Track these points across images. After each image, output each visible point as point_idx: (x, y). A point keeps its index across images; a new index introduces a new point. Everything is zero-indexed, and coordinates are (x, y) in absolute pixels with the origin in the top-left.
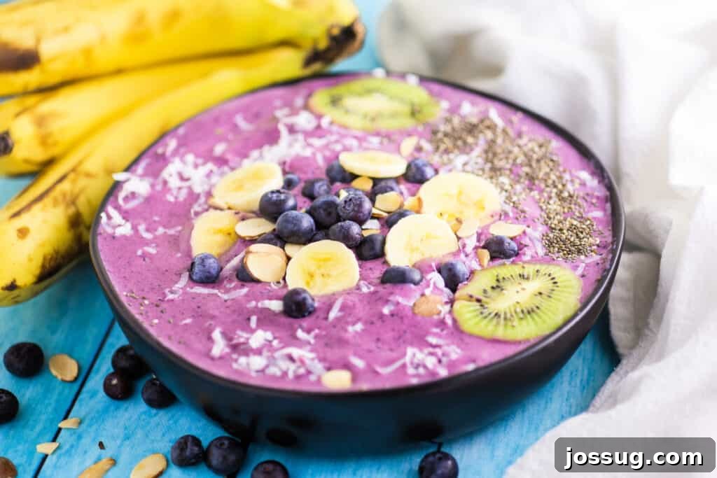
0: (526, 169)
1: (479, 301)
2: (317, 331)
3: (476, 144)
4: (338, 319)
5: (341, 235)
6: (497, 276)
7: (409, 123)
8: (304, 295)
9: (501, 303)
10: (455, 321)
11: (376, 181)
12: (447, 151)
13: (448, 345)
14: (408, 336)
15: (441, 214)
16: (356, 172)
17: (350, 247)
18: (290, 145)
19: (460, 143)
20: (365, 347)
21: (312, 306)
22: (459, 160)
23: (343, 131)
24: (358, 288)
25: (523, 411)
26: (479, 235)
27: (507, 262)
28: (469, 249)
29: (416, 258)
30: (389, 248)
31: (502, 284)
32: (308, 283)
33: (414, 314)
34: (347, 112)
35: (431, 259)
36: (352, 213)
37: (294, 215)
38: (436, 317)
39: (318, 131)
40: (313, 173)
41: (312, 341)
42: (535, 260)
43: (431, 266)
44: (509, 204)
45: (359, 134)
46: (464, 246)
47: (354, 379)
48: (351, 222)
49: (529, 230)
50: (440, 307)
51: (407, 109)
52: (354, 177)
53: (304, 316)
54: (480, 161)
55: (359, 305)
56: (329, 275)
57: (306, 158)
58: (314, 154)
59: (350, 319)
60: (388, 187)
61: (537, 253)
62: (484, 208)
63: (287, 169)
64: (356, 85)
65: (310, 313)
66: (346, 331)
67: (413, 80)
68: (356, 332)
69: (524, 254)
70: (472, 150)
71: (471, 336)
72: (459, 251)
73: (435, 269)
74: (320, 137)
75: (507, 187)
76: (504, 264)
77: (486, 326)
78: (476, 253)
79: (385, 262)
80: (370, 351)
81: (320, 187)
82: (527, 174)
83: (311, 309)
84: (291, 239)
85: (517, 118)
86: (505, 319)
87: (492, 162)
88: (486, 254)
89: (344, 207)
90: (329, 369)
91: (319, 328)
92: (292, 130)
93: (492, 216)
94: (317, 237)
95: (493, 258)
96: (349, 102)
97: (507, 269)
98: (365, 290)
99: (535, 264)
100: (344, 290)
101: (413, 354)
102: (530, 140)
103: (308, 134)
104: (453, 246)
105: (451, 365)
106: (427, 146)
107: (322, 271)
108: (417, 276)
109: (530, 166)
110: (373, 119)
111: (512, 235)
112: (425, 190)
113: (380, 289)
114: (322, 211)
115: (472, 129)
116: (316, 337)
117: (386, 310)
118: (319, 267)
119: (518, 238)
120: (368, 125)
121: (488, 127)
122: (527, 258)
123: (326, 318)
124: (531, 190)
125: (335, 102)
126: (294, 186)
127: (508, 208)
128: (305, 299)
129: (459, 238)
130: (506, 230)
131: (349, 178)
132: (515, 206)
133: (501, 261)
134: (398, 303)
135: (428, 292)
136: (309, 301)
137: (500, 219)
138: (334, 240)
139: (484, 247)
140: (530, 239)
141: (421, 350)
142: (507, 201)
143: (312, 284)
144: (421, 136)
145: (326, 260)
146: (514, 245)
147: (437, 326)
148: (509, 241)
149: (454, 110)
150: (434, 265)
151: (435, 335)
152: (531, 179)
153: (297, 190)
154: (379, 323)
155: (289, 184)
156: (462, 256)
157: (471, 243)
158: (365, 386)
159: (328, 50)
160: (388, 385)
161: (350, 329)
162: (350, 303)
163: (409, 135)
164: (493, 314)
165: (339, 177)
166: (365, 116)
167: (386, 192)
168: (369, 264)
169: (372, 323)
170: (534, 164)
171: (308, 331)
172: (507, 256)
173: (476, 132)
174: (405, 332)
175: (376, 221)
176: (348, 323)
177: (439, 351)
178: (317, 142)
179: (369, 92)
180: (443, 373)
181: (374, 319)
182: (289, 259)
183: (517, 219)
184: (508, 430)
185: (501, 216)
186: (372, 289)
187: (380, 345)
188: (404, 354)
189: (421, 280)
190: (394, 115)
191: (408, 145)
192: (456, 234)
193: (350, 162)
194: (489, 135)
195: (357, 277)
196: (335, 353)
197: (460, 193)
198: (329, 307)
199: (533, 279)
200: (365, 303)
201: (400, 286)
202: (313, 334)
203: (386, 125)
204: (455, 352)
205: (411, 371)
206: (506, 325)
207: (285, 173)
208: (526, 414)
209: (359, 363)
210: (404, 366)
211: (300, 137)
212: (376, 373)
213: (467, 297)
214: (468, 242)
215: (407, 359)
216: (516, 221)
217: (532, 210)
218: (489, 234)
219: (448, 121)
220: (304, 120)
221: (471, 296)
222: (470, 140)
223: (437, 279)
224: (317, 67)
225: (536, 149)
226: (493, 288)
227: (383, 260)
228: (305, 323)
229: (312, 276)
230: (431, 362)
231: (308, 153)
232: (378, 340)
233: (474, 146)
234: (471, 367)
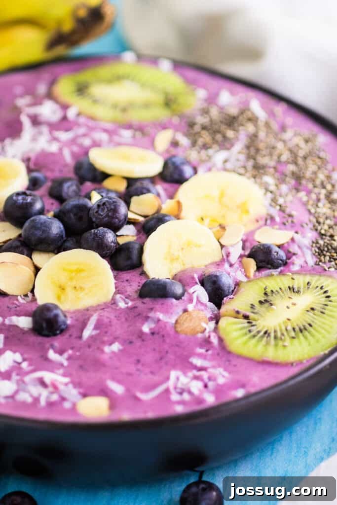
0: (292, 167)
1: (246, 317)
2: (70, 352)
3: (237, 139)
4: (92, 337)
5: (95, 244)
6: (265, 289)
7: (161, 114)
8: (55, 312)
9: (270, 320)
10: (221, 340)
11: (131, 181)
12: (205, 147)
13: (214, 367)
14: (171, 356)
15: (202, 219)
16: (108, 171)
17: (103, 257)
18: (34, 139)
19: (219, 137)
20: (124, 370)
21: (65, 323)
22: (219, 156)
23: (91, 123)
24: (114, 302)
25: (291, 434)
26: (244, 242)
27: (275, 272)
28: (234, 258)
29: (177, 268)
30: (147, 257)
31: (270, 298)
32: (59, 298)
33: (176, 332)
34: (95, 101)
35: (193, 270)
36: (106, 219)
37: (42, 221)
38: (200, 335)
39: (64, 123)
40: (61, 171)
41: (66, 363)
42: (304, 270)
43: (193, 278)
44: (275, 207)
45: (108, 126)
46: (228, 255)
47: (112, 407)
48: (106, 229)
49: (297, 237)
50: (204, 325)
51: (159, 98)
52: (106, 176)
53: (55, 335)
54: (242, 157)
55: (115, 321)
56: (81, 288)
57: (53, 154)
58: (61, 150)
59: (106, 339)
60: (143, 188)
61: (307, 263)
62: (247, 212)
63: (32, 166)
64: (105, 71)
65: (62, 331)
66: (102, 351)
67: (166, 65)
68: (113, 353)
69: (293, 264)
70: (232, 145)
71: (239, 357)
72: (223, 261)
73: (198, 282)
74: (67, 130)
75: (272, 188)
76: (272, 275)
77: (256, 346)
78: (241, 262)
79: (143, 273)
80: (130, 374)
81: (69, 187)
82: (293, 173)
83: (63, 327)
84: (39, 247)
85: (280, 109)
86: (276, 338)
87: (254, 159)
88: (252, 264)
89: (97, 212)
90: (84, 395)
91: (72, 348)
92: (36, 121)
93: (257, 221)
94: (68, 244)
95: (259, 268)
96: (97, 90)
97: (275, 281)
98: (122, 305)
99: (306, 274)
100: (99, 305)
101: (177, 378)
102: (296, 135)
103: (54, 127)
104: (216, 254)
105: (219, 391)
106: (184, 141)
107: (74, 283)
108: (178, 290)
109: (295, 163)
110: (124, 110)
111: (279, 242)
112: (184, 191)
113: (139, 303)
114: (72, 215)
115: (232, 122)
116: (69, 358)
117: (146, 329)
118: (71, 279)
119: (286, 245)
120: (118, 116)
121: (250, 120)
122: (296, 268)
123: (80, 337)
124: (298, 190)
125: (82, 90)
126: (41, 186)
127: (275, 212)
128: (56, 316)
129: (222, 246)
130: (273, 237)
131: (99, 177)
132: (282, 210)
133: (268, 272)
134: (159, 320)
135: (190, 307)
136: (61, 318)
137: (266, 224)
138: (87, 249)
139: (249, 256)
140: (299, 247)
141: (185, 374)
142: (273, 204)
143: (62, 297)
144: (176, 129)
145: (79, 271)
146: (282, 254)
147: (201, 346)
148: (277, 249)
149: (212, 99)
150: (196, 276)
151: (200, 356)
152: (298, 178)
153: (43, 191)
154: (138, 343)
155: (34, 184)
156: (226, 266)
157: (236, 251)
158: (126, 416)
160: (151, 415)
161: (107, 349)
162: (106, 320)
163: (164, 127)
164: (262, 333)
165: (89, 176)
166: (115, 106)
167: (142, 193)
168: (126, 275)
169: (131, 342)
170: (300, 161)
171: (61, 352)
172: (275, 267)
173: (236, 125)
174: (167, 352)
175: (131, 227)
176: (104, 343)
177: (205, 375)
178: (64, 136)
179: (119, 78)
180: (210, 399)
181: (134, 339)
182: (37, 270)
183: (284, 224)
184: (275, 454)
185: (266, 220)
186: (130, 304)
187: (139, 367)
188: (168, 379)
189: (183, 294)
190: (147, 105)
191: (163, 139)
192: (219, 241)
193: (101, 159)
194: (251, 128)
195: (113, 290)
196: (90, 378)
197: (222, 195)
198: (84, 325)
199: (304, 292)
200: (123, 320)
201: (161, 301)
202: (66, 355)
203: (137, 116)
204: (222, 376)
205: (175, 397)
206: (276, 345)
207: (29, 170)
208: (294, 437)
209: (118, 389)
210: (167, 391)
211: (45, 129)
212: (137, 399)
213: (233, 313)
214: (231, 250)
215: (171, 384)
216: (283, 227)
217: (299, 213)
218: (254, 240)
219: (205, 112)
220: (48, 111)
221: (238, 312)
222: (230, 134)
223: (200, 293)
224: (61, 50)
225: (302, 144)
226: (261, 302)
227: (139, 271)
228: (57, 342)
229: (63, 289)
230: (196, 387)
231: (54, 148)
232: (138, 361)
233: (234, 141)
234: (240, 393)
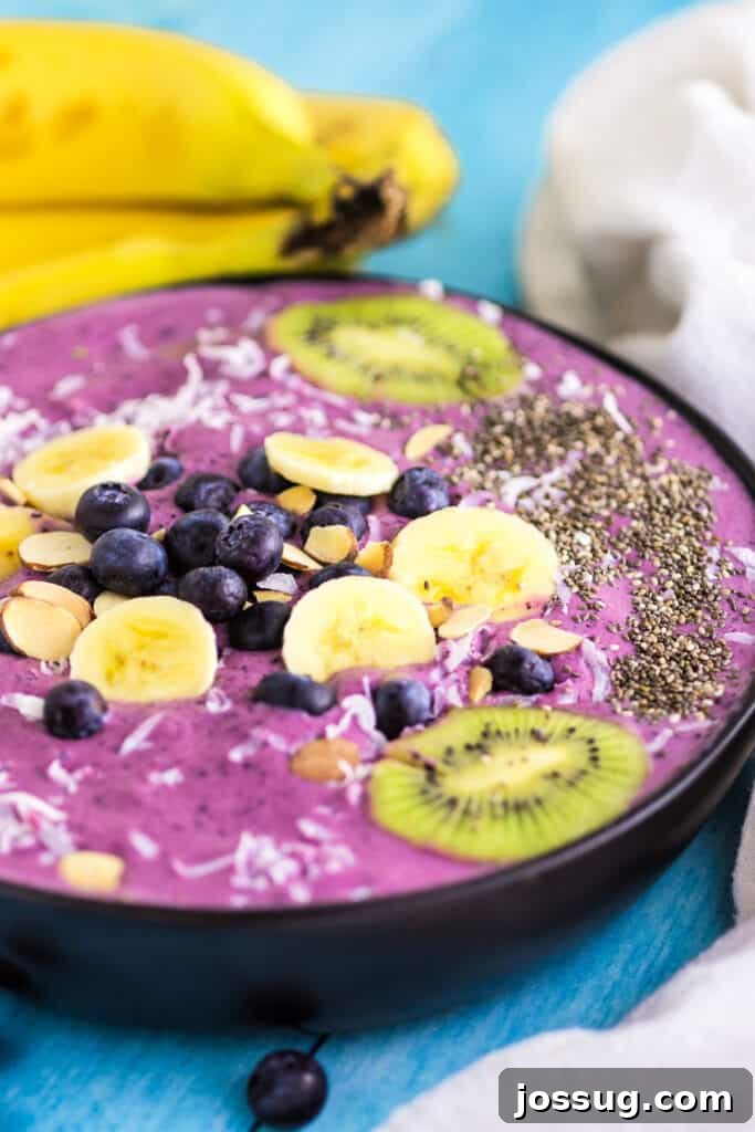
0: (638, 525)
1: (430, 768)
2: (88, 770)
3: (562, 459)
4: (138, 755)
5: (197, 594)
6: (487, 725)
7: (445, 395)
8: (82, 696)
9: (469, 782)
10: (365, 798)
11: (322, 497)
12: (500, 464)
13: (335, 842)
14: (266, 811)
15: (426, 585)
16: (289, 476)
17: (209, 617)
18: (197, 399)
19: (530, 451)
20: (171, 819)
21: (98, 721)
22: (514, 485)
23: (308, 391)
24: (202, 701)
26: (485, 638)
27: (523, 701)
28: (453, 663)
29: (342, 662)
30: (290, 631)
31: (488, 742)
32: (109, 677)
33: (290, 771)
34: (331, 354)
36: (235, 553)
37: (124, 537)
38: (332, 785)
39: (261, 383)
40: (213, 462)
41: (73, 788)
42: (585, 707)
43: (359, 684)
44: (570, 586)
45: (338, 401)
46: (446, 655)
47: (124, 879)
48: (223, 569)
49: (588, 646)
51: (451, 367)
52: (285, 484)
53: (76, 737)
54: (556, 493)
55: (189, 732)
56: (154, 667)
57: (213, 431)
58: (230, 426)
59: (159, 759)
60: (335, 513)
61: (591, 694)
62: (518, 587)
63: (168, 446)
64: (375, 307)
65: (91, 733)
66: (143, 778)
67: (490, 312)
68: (164, 787)
69: (563, 692)
70: (549, 469)
72: (434, 664)
73: (367, 689)
74: (258, 396)
75: (585, 553)
76: (513, 705)
77: (423, 819)
78: (468, 673)
79: (279, 661)
80: (177, 828)
81: (210, 492)
82: (636, 534)
83: (93, 726)
84: (111, 584)
85: (663, 420)
86: (466, 812)
87: (578, 501)
88: (484, 678)
89: (226, 539)
90: (82, 847)
91: (95, 765)
92: (211, 371)
93: (529, 607)
94: (165, 588)
95: (496, 689)
96: (345, 337)
97: (518, 715)
98: (213, 707)
99: (576, 714)
100: (175, 701)
101: (250, 845)
102: (671, 469)
103: (238, 385)
104: (427, 650)
105: (322, 883)
106: (462, 445)
107: (143, 656)
108: (322, 700)
109: (648, 519)
110: (378, 378)
111: (549, 649)
112: (415, 533)
113: (242, 711)
114: (188, 539)
115: (565, 427)
116: (85, 783)
117: (236, 755)
118: (141, 647)
119: (562, 657)
120: (365, 387)
121: (597, 430)
122: (568, 700)
123: (116, 749)
124: (632, 566)
125: (317, 333)
126: (168, 483)
127: (566, 595)
128: (82, 705)
129: (439, 639)
130: (540, 638)
131: (277, 484)
132: (583, 591)
133: (510, 697)
134: (265, 744)
135: (332, 731)
136: (94, 708)
137: (542, 616)
138: (184, 599)
139: (487, 665)
140: (588, 665)
141: (278, 843)
142: (570, 582)
143: (117, 677)
144: (460, 424)
145: (160, 635)
146: (545, 671)
147: (326, 802)
148: (536, 659)
149: (548, 384)
150: (366, 681)
151: (320, 820)
152: (640, 544)
153: (169, 490)
154: (214, 777)
155: (157, 477)
156: (435, 675)
157: (461, 652)
159: (329, 227)
160: (184, 900)
161: (155, 778)
162: (173, 728)
163: (439, 418)
164: (444, 799)
165: (257, 479)
166: (365, 368)
167: (331, 523)
168: (247, 659)
169: (203, 774)
170: (657, 517)
171: (70, 768)
172: (528, 691)
173: (572, 436)
174: (261, 803)
175: (289, 578)
176: (153, 766)
177: (309, 852)
178: (247, 404)
179: (395, 322)
180: (301, 895)
181: (210, 767)
182: (92, 618)
183: (575, 620)
185: (545, 608)
186: (228, 706)
187: (203, 818)
188: (233, 848)
189: (328, 708)
190: (424, 377)
191: (422, 443)
192: (436, 630)
193: (284, 454)
194: (595, 445)
195: (210, 679)
196: (100, 821)
197: (481, 551)
198: (130, 728)
199: (555, 742)
200: (205, 732)
201: (282, 711)
202: (79, 775)
203: (400, 392)
204: (340, 858)
205: (241, 880)
206: (460, 824)
207: (161, 451)
209: (145, 846)
210: (230, 869)
211: (222, 387)
212: (172, 874)
213: (409, 757)
214: (453, 646)
215: (240, 857)
216: (572, 624)
217: (613, 605)
218: (508, 639)
219: (526, 403)
220: (242, 358)
221: (416, 756)
222: (553, 449)
223: (361, 708)
224: (307, 258)
225: (676, 487)
226: (469, 747)
227: (273, 655)
228: (73, 750)
229: (121, 661)
230: (283, 870)
231: (218, 422)
232: (203, 809)
233: (555, 461)
234: (360, 894)
